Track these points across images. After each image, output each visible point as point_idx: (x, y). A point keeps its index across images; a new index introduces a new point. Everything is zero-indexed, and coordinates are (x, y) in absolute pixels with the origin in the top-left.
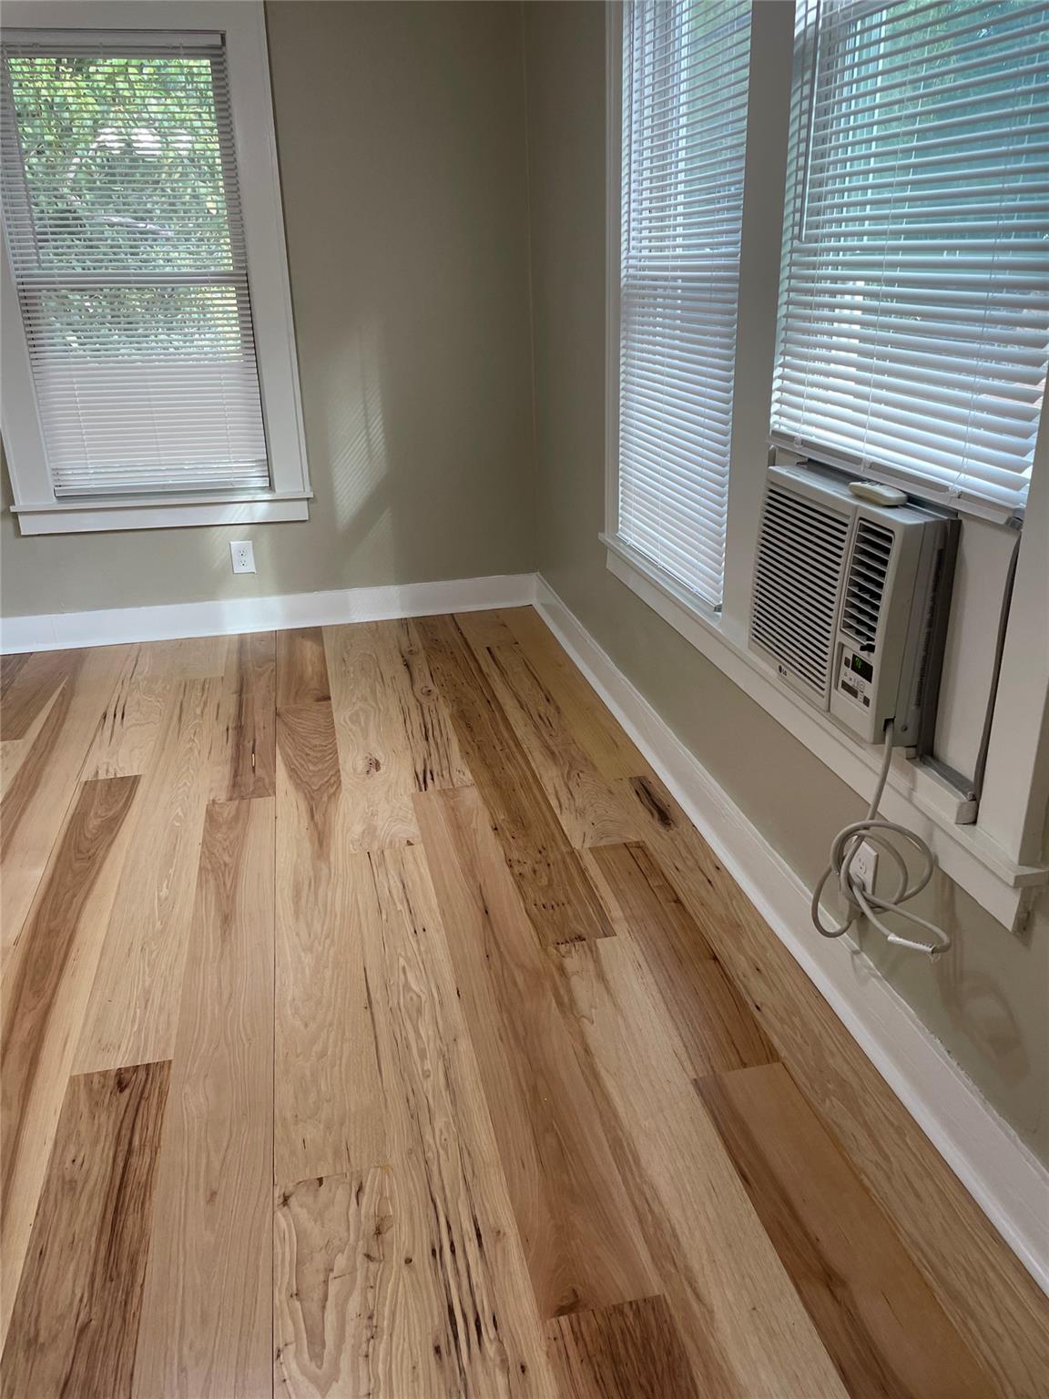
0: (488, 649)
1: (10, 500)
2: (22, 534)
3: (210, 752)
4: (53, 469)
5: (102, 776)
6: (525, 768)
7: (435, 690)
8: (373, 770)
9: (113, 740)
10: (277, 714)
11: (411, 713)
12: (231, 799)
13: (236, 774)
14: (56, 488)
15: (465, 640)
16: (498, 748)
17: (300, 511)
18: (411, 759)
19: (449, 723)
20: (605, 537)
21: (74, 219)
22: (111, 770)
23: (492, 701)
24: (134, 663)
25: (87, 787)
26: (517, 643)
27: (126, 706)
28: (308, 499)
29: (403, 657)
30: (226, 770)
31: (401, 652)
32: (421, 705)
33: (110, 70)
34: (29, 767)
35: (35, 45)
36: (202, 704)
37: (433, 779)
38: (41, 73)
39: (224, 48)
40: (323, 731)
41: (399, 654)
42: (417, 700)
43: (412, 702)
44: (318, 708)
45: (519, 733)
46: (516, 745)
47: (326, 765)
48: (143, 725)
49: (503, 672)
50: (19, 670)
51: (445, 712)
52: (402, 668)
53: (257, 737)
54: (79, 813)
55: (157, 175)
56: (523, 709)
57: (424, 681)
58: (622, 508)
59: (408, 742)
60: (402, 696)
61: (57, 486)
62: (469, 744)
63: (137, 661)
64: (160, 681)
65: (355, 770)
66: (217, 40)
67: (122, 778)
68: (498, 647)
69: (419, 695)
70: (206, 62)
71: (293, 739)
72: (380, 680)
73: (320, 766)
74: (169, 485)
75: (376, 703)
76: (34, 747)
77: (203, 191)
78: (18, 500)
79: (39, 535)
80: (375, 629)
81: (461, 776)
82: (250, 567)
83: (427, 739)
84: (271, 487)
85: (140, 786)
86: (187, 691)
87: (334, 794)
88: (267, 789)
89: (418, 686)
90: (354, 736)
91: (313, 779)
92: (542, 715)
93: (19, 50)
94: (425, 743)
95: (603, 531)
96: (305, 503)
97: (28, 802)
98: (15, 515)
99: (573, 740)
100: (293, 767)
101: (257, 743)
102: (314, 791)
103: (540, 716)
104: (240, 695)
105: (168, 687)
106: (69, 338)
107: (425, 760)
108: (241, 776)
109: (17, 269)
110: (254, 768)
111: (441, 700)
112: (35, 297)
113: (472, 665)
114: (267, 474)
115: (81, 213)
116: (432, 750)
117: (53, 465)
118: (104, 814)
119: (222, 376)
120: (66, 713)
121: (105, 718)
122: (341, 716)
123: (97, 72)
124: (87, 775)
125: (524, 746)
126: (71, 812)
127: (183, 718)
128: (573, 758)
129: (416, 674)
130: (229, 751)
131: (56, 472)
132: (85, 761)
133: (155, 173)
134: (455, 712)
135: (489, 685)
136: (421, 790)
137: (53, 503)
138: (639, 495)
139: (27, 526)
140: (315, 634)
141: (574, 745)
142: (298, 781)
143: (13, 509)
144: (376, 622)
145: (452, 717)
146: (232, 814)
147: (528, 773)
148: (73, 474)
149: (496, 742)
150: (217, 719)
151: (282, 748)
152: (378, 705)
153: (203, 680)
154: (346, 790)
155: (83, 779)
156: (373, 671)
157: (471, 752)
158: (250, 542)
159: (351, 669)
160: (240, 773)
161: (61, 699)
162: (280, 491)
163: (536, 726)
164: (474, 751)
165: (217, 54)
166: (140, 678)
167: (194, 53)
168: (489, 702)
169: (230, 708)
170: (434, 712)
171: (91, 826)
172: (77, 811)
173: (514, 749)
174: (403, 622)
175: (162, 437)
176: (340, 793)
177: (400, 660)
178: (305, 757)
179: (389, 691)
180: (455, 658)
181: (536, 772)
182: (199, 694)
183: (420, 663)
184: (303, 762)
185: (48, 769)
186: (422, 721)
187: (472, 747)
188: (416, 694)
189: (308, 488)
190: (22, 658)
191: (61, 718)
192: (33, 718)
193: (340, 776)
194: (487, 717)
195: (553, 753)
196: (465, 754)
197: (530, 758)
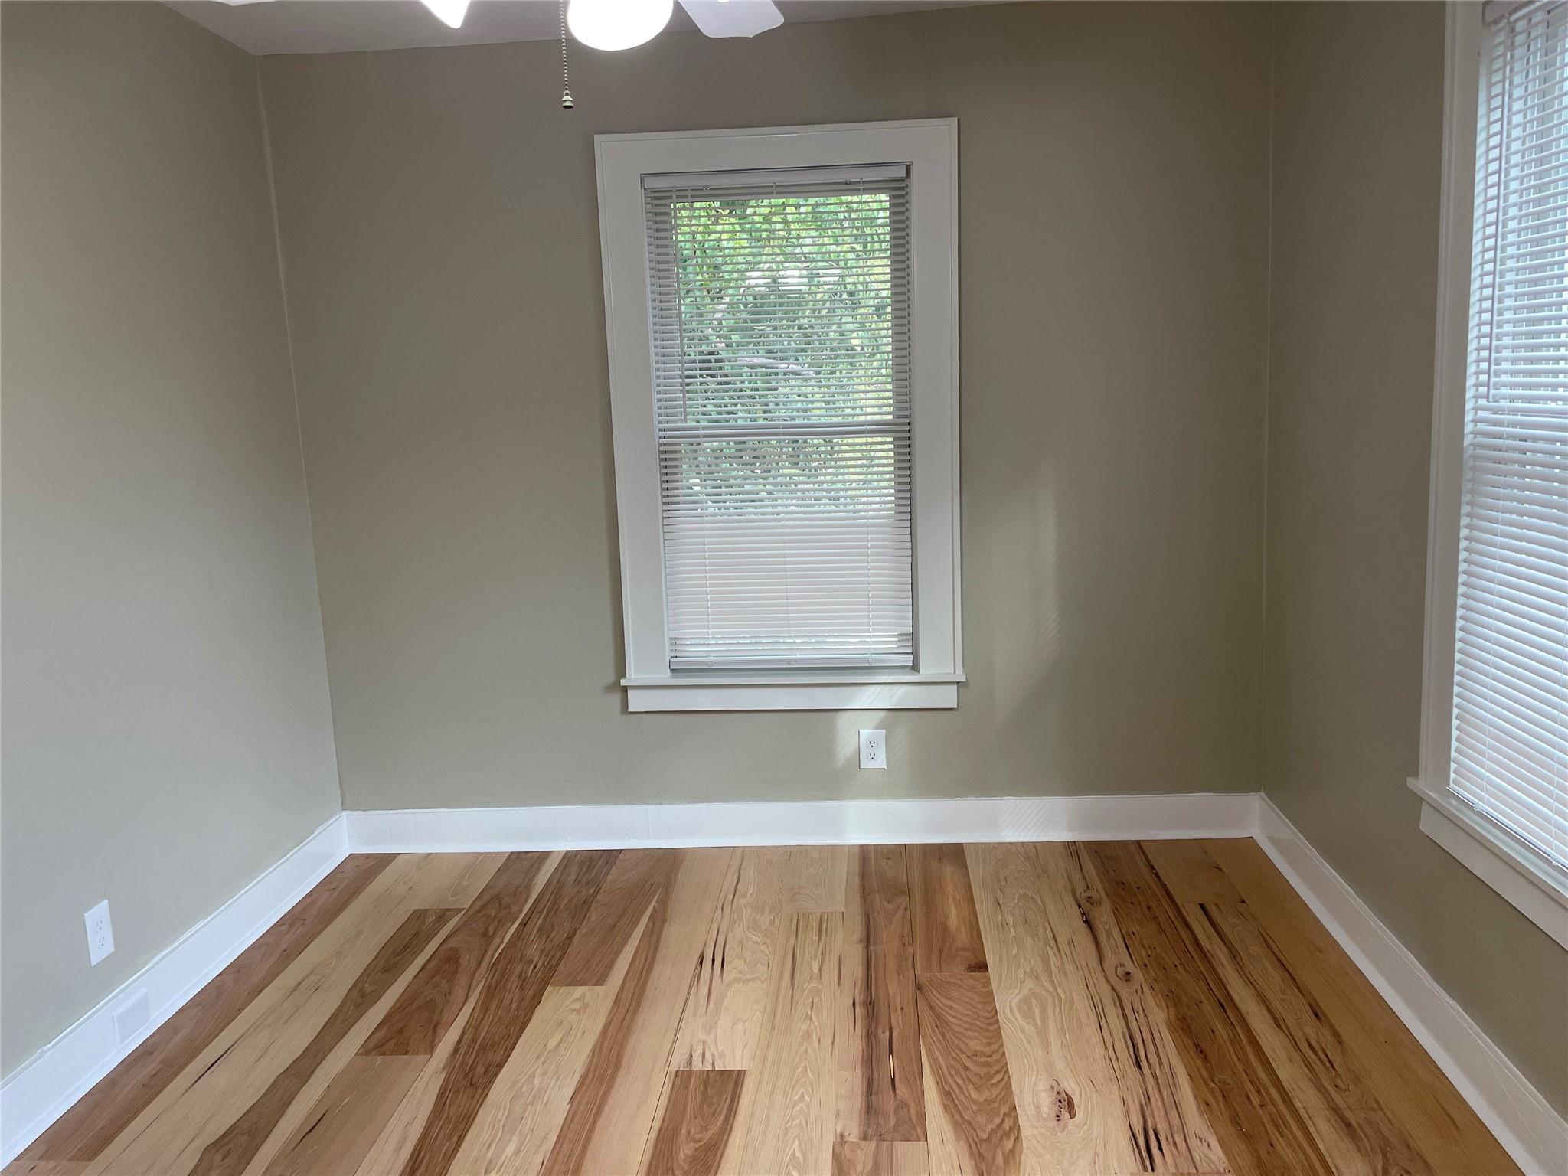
0: (1202, 906)
1: (622, 672)
2: (629, 710)
3: (833, 1043)
4: (671, 639)
5: (697, 1066)
6: (1309, 1150)
7: (1138, 975)
8: (1065, 1114)
9: (711, 1004)
10: (918, 987)
11: (1107, 1012)
12: (865, 1138)
13: (870, 1091)
14: (672, 660)
15: (1164, 886)
16: (1256, 1100)
17: (948, 698)
18: (1119, 1103)
19: (1166, 1034)
20: (1421, 785)
21: (717, 361)
22: (708, 1056)
23: (1226, 1004)
24: (736, 877)
25: (678, 1081)
26: (1243, 902)
27: (727, 946)
28: (958, 683)
29: (1079, 907)
30: (855, 1080)
31: (1076, 900)
32: (1119, 998)
33: (767, 211)
34: (610, 1033)
35: (706, 187)
36: (819, 955)
37: (1160, 1148)
38: (700, 217)
39: (907, 181)
40: (984, 1026)
41: (1073, 902)
42: (1113, 988)
43: (1105, 990)
44: (971, 982)
45: (1283, 1074)
46: (1284, 1100)
47: (995, 1092)
48: (748, 981)
49: (1234, 954)
50: (608, 873)
51: (1159, 1016)
52: (1079, 924)
53: (894, 1024)
54: (667, 1129)
55: (801, 312)
56: (1279, 1027)
57: (1117, 955)
58: (1457, 751)
59: (1110, 1066)
60: (1088, 976)
61: (672, 657)
62: (1207, 1085)
63: (739, 875)
64: (767, 910)
65: (1038, 1109)
66: (901, 172)
67: (723, 1072)
68: (1216, 905)
69: (1113, 979)
70: (884, 197)
71: (944, 1036)
72: (1052, 943)
73: (986, 1094)
74: (796, 661)
75: (1053, 984)
76: (617, 1002)
77: (849, 327)
78: (630, 671)
79: (646, 712)
80: (1033, 853)
81: (1206, 1150)
82: (880, 761)
83: (1139, 1067)
84: (915, 667)
85: (745, 1089)
86: (800, 932)
87: (1012, 1151)
88: (914, 1128)
89: (1110, 961)
90: (1029, 1042)
91: (979, 1118)
92: (1314, 1043)
93: (689, 194)
94: (1136, 1072)
95: (1416, 775)
96: (955, 687)
97: (606, 1094)
98: (625, 689)
99: (1377, 1102)
100: (947, 1088)
101: (895, 1035)
102: (982, 1141)
103: (1310, 1045)
104: (867, 947)
105: (777, 921)
106: (691, 481)
107: (1142, 1106)
108: (877, 1094)
109: (660, 422)
110: (893, 1080)
111: (1147, 990)
112: (675, 452)
113: (1183, 933)
114: (911, 651)
115: (723, 355)
116: (1150, 1088)
117: (672, 634)
118: (698, 1137)
119: (870, 537)
120: (656, 949)
121: (701, 963)
122: (1007, 1003)
123: (755, 214)
124: (678, 1063)
125: (1298, 1104)
126: (657, 1125)
127: (797, 975)
128: (1386, 1140)
129: (1103, 940)
130: (857, 1046)
131: (674, 642)
132: (676, 1035)
133: (799, 310)
134: (1172, 1019)
135: (1214, 969)
136: (1146, 1170)
137: (665, 677)
138: (1494, 738)
139: (637, 701)
140: (955, 853)
141: (1380, 1112)
142: (957, 1117)
143: (623, 682)
144: (1034, 844)
145: (1170, 1026)
146: (868, 1168)
147: (1313, 1157)
148: (691, 644)
149: (1250, 1088)
150: (839, 984)
151: (929, 1050)
152: (1056, 990)
153: (819, 916)
154: (1028, 1148)
155: (674, 1067)
156: (1041, 928)
157: (1213, 1102)
158: (884, 731)
159: (1010, 919)
160: (875, 1088)
161: (651, 925)
162: (926, 672)
163: (1308, 1065)
164: (1215, 1098)
165: (899, 189)
166: (743, 902)
167: (872, 187)
168: (1223, 1006)
169: (855, 967)
170: (1141, 1012)
171: (682, 1155)
172: (665, 1125)
173: (1282, 1107)
174: (1072, 849)
175: (794, 605)
176: (1021, 1152)
177: (1076, 912)
178: (962, 1072)
179: (1069, 966)
180: (1155, 918)
181: (1329, 1161)
182: (816, 938)
183: (1104, 917)
184: (960, 1082)
185: (631, 1043)
186: (1126, 1030)
187: (1212, 1091)
188: (1109, 977)
189: (959, 670)
190: (611, 855)
191: (650, 956)
192: (617, 954)
193: (1016, 1117)
194: (1225, 1036)
195: (1348, 1125)
196: (1205, 1105)
197: (1312, 1129)
